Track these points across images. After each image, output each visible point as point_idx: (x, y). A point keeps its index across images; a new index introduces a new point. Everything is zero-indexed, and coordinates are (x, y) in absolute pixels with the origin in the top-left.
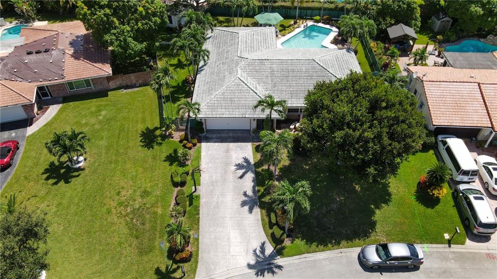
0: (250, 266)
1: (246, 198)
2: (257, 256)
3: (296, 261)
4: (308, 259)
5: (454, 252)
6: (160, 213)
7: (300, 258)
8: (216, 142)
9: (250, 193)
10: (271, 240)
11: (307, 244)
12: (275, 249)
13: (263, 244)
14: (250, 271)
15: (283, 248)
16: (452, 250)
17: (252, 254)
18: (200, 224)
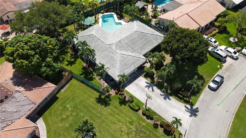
0: (191, 116)
1: (163, 96)
2: (188, 111)
3: (199, 104)
4: (200, 100)
5: (224, 70)
6: (145, 124)
7: (198, 102)
8: (129, 85)
9: (162, 94)
10: (186, 103)
11: (195, 96)
12: (190, 105)
13: (185, 106)
14: (192, 117)
15: (191, 103)
16: (223, 69)
17: (187, 112)
18: (162, 116)
